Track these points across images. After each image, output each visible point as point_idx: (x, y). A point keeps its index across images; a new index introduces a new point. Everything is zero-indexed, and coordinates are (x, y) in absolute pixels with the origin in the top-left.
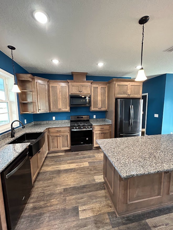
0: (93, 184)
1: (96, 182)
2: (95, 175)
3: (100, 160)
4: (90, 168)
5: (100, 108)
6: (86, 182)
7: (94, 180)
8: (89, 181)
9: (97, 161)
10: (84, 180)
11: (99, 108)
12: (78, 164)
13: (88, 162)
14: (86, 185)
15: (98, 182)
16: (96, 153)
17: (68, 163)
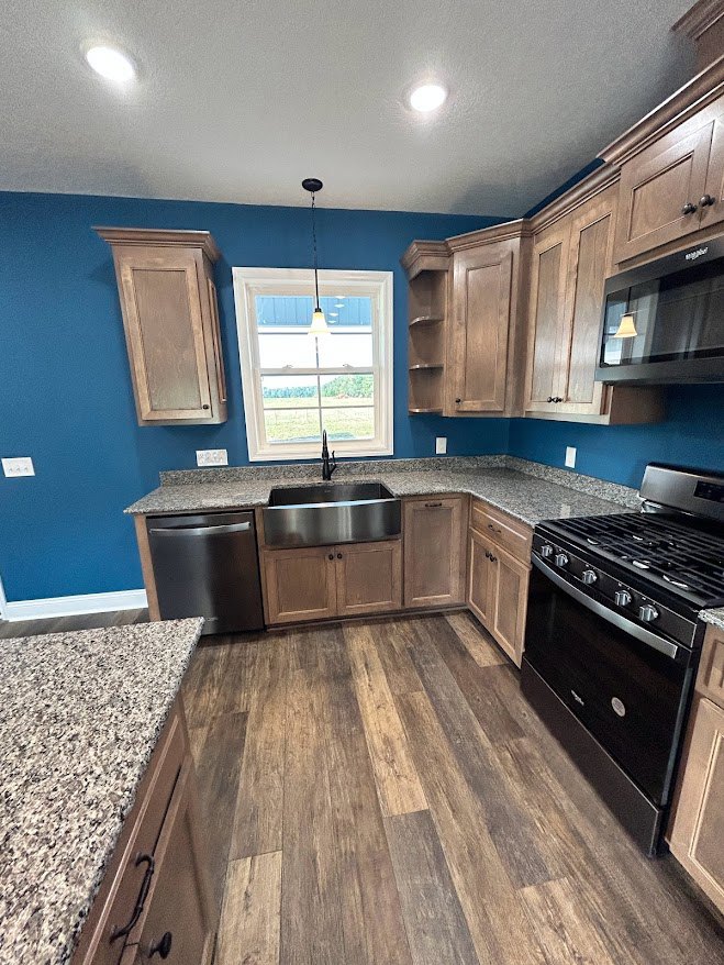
0: (227, 840)
1: (231, 864)
2: (288, 856)
3: (486, 928)
4: (368, 827)
6: (252, 794)
7: (251, 851)
8: (254, 817)
9: (468, 905)
10: (269, 788)
12: (398, 745)
13: (424, 806)
14: (232, 802)
15: (230, 882)
16: (594, 898)
17: (404, 695)
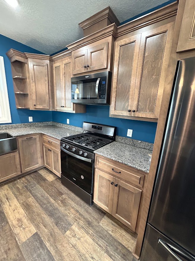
5: (134, 111)
11: (130, 111)
